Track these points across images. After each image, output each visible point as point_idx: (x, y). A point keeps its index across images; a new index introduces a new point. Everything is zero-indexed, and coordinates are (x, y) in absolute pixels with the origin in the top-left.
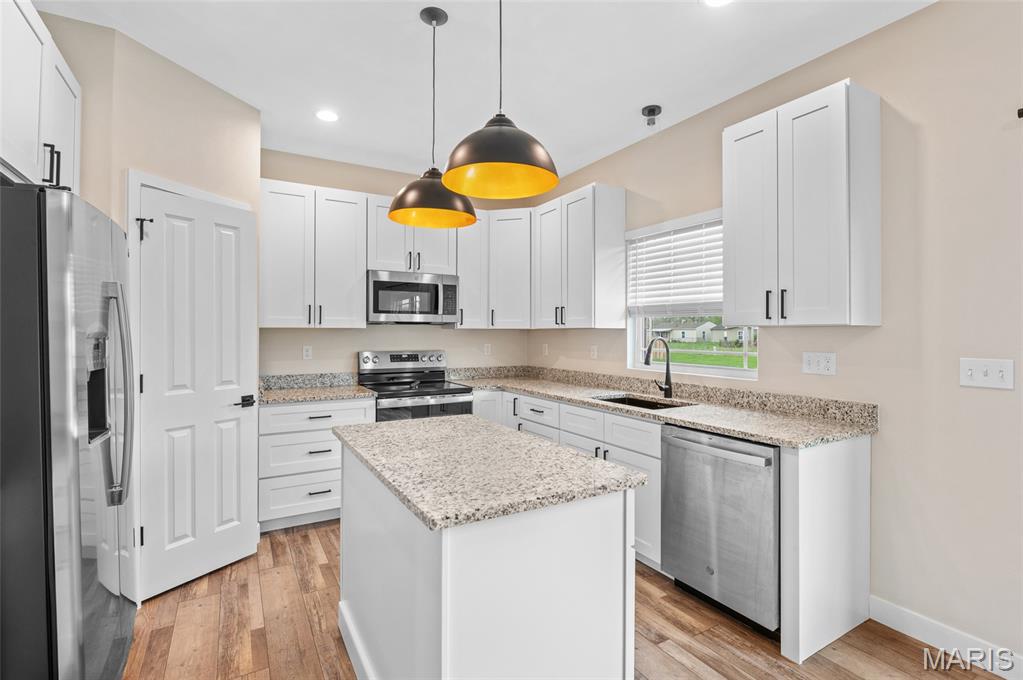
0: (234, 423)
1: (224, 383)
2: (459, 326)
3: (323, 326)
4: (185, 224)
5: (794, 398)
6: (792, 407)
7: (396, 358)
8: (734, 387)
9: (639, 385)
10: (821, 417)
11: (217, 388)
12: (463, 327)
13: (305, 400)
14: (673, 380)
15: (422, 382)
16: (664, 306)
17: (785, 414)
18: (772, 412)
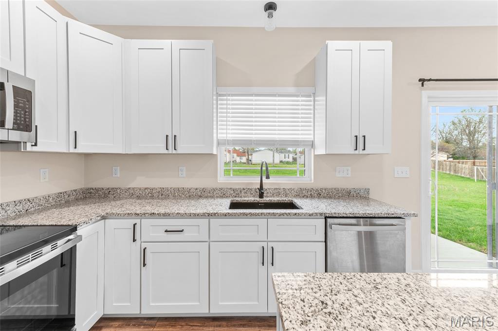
5: (335, 189)
6: (334, 194)
8: (303, 187)
9: (232, 192)
10: (347, 196)
14: (264, 187)
16: (251, 140)
17: (330, 198)
18: (324, 197)
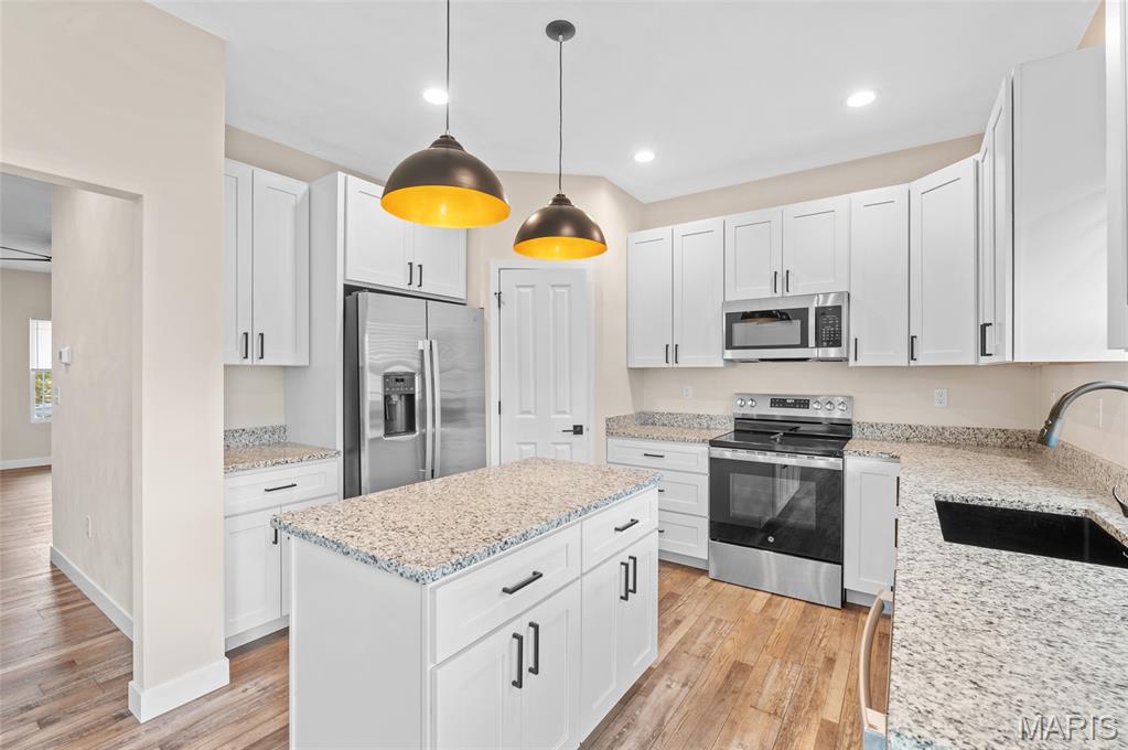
0: (568, 446)
1: (559, 412)
2: (852, 363)
3: (680, 365)
4: (529, 290)
7: (778, 402)
11: (553, 416)
12: (859, 363)
13: (640, 437)
15: (785, 434)
